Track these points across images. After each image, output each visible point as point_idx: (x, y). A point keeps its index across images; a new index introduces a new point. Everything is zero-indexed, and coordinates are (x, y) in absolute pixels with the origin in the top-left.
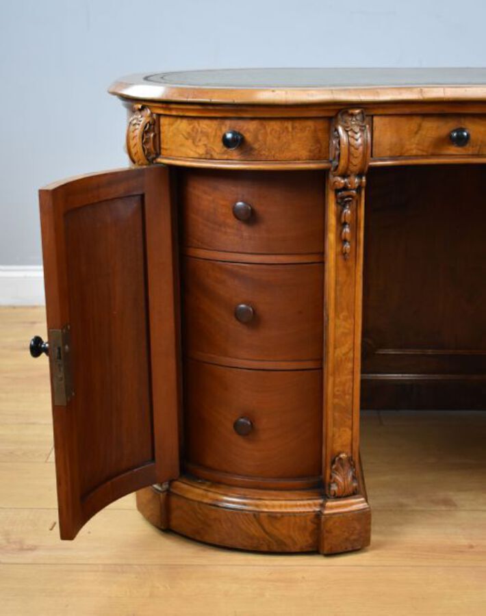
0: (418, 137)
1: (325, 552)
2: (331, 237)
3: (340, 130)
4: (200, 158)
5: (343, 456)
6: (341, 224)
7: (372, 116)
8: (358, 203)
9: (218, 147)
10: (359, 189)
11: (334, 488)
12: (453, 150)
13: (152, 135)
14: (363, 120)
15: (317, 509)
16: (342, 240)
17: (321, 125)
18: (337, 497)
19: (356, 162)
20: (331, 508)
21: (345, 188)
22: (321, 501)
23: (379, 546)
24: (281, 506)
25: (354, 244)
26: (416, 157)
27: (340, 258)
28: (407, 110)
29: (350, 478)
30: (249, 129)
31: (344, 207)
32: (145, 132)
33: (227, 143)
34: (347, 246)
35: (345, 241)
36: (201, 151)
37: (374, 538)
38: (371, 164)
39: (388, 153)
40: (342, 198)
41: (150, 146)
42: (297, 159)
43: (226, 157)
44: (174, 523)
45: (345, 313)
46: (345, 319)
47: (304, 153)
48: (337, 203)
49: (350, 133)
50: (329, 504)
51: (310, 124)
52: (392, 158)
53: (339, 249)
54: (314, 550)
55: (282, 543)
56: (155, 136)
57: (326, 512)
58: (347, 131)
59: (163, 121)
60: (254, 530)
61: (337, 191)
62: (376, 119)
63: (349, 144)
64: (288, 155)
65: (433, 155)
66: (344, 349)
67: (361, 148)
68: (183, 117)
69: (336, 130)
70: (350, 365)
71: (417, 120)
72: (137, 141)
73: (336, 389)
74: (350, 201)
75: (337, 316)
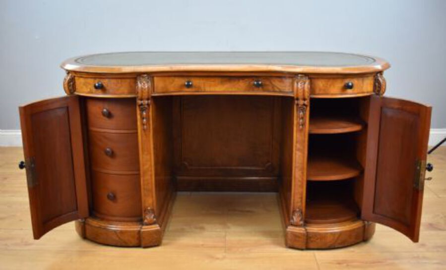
0: (173, 85)
1: (143, 246)
2: (139, 123)
3: (139, 83)
5: (149, 208)
6: (142, 118)
7: (153, 77)
8: (149, 110)
9: (94, 90)
10: (148, 105)
11: (146, 221)
12: (186, 89)
13: (72, 83)
14: (148, 79)
15: (139, 229)
16: (143, 124)
17: (132, 80)
18: (147, 225)
19: (145, 95)
20: (145, 229)
21: (142, 105)
22: (140, 226)
23: (166, 244)
24: (125, 228)
25: (148, 126)
26: (173, 92)
27: (143, 131)
29: (152, 217)
30: (105, 82)
31: (143, 112)
32: (69, 82)
33: (96, 87)
34: (145, 127)
35: (144, 125)
36: (89, 90)
37: (164, 241)
38: (153, 95)
39: (161, 91)
40: (142, 108)
41: (71, 88)
42: (123, 93)
43: (96, 92)
44: (88, 235)
45: (146, 153)
47: (126, 91)
48: (140, 110)
49: (142, 84)
50: (144, 227)
51: (128, 81)
53: (142, 128)
54: (139, 246)
55: (125, 242)
57: (142, 230)
59: (76, 78)
60: (115, 237)
61: (140, 106)
62: (155, 78)
63: (142, 88)
64: (120, 92)
65: (180, 91)
66: (147, 167)
67: (147, 90)
68: (81, 77)
69: (137, 82)
71: (173, 78)
72: (66, 86)
74: (145, 109)
75: (143, 153)
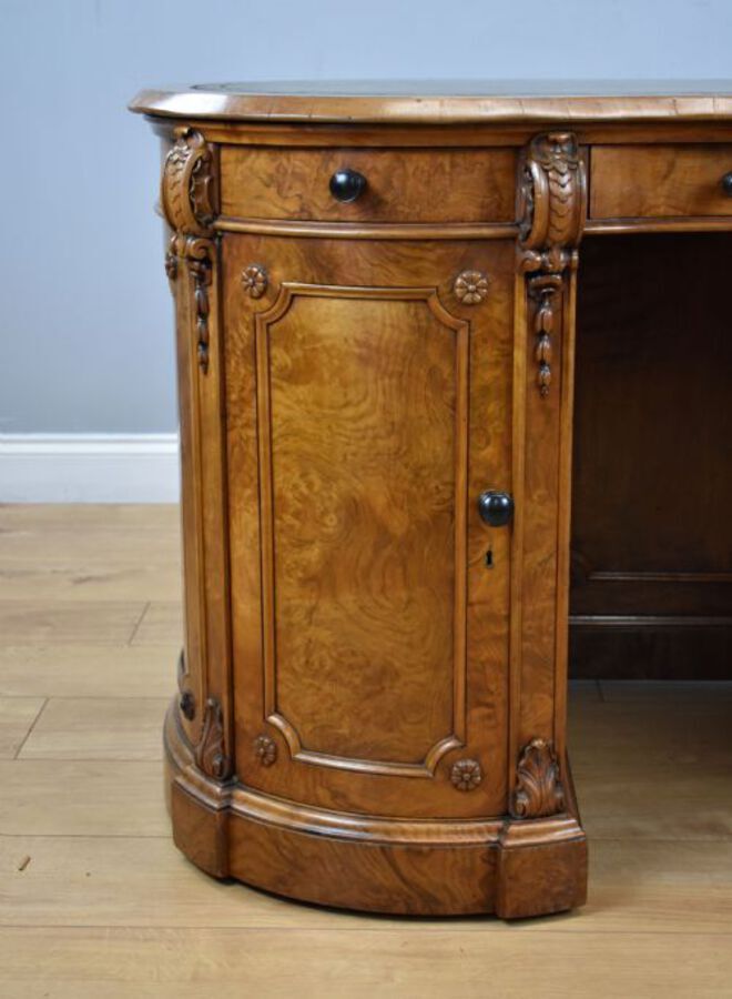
0: (668, 184)
1: (508, 916)
2: (520, 357)
3: (535, 169)
4: (290, 219)
5: (538, 743)
6: (536, 334)
7: (590, 146)
8: (565, 297)
9: (323, 198)
10: (566, 273)
11: (523, 800)
13: (206, 180)
14: (574, 152)
15: (494, 839)
16: (537, 363)
17: (501, 160)
18: (529, 817)
19: (563, 225)
20: (518, 836)
21: (542, 271)
22: (499, 824)
23: (605, 904)
24: (428, 833)
25: (557, 369)
26: (666, 218)
27: (534, 393)
28: (650, 137)
29: (550, 784)
30: (375, 167)
31: (541, 304)
32: (195, 174)
34: (546, 373)
35: (542, 363)
36: (293, 206)
38: (586, 229)
39: (617, 211)
40: (538, 288)
41: (201, 199)
42: (460, 221)
43: (335, 216)
45: (541, 492)
46: (542, 501)
47: (472, 211)
48: (529, 297)
49: (551, 174)
50: (514, 828)
51: (482, 158)
52: (623, 220)
53: (532, 378)
54: (488, 911)
55: (431, 898)
56: (211, 181)
57: (509, 843)
58: (546, 171)
59: (225, 155)
60: (382, 876)
61: (529, 276)
62: (595, 152)
63: (550, 193)
64: (443, 212)
65: (695, 216)
66: (540, 555)
67: (570, 201)
68: (260, 147)
69: (528, 170)
70: (551, 583)
71: (668, 155)
72: (180, 189)
73: (527, 624)
74: (550, 294)
75: (528, 496)
